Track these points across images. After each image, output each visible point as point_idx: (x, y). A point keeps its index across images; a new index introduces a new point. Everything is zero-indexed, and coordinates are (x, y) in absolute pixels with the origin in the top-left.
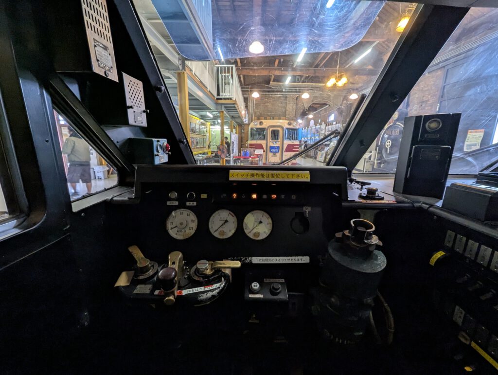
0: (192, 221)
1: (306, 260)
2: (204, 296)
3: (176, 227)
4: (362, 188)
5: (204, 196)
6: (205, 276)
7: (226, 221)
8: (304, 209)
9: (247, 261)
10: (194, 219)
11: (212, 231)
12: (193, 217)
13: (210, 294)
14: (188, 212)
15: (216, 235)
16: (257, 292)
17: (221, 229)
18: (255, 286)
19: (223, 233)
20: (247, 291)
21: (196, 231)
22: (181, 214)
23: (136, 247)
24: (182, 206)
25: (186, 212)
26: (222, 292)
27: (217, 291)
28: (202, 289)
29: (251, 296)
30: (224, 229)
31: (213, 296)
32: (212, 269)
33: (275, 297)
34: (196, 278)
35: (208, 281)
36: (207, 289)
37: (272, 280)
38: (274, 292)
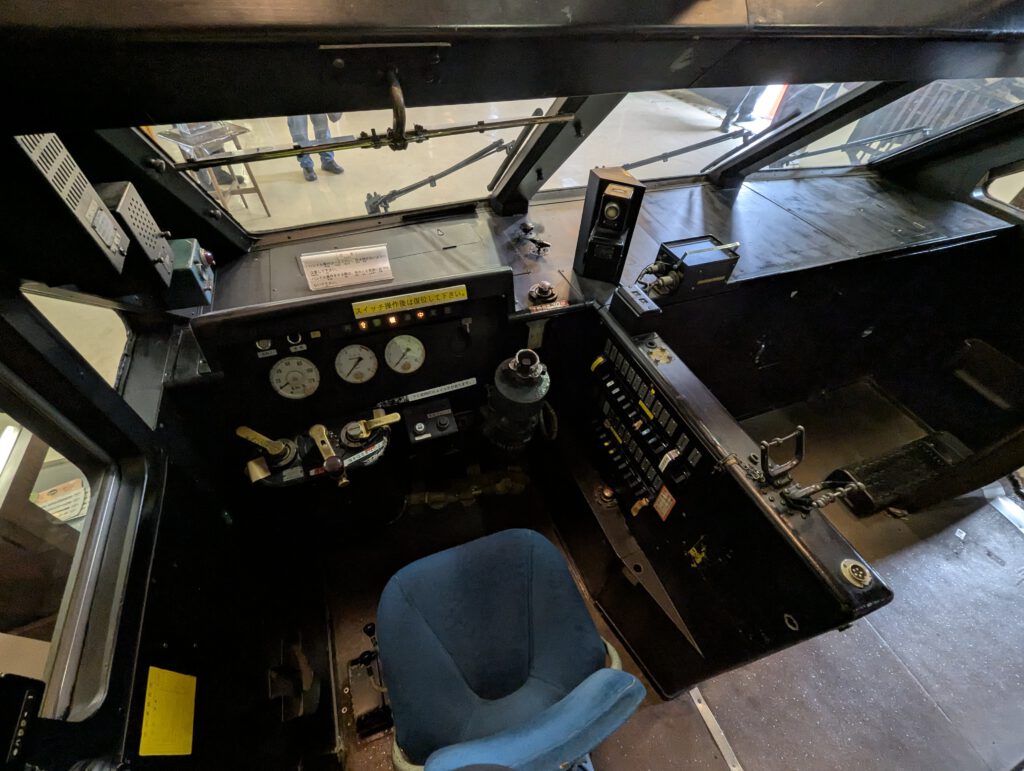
0: (310, 371)
1: (472, 381)
2: (370, 461)
3: (288, 384)
4: (539, 250)
5: (316, 335)
6: (362, 440)
7: (360, 359)
8: (463, 322)
9: (403, 401)
10: (310, 367)
11: (343, 375)
12: (307, 364)
13: (376, 457)
14: (299, 359)
15: (351, 379)
16: (422, 432)
17: (355, 371)
18: (420, 427)
19: (358, 375)
20: (411, 435)
21: (321, 382)
22: (288, 364)
23: (245, 428)
24: (284, 352)
25: (294, 361)
26: (387, 450)
27: (382, 451)
28: (363, 454)
29: (417, 439)
30: (359, 370)
31: (380, 457)
32: (367, 431)
33: (444, 432)
34: (352, 445)
35: (367, 443)
36: (370, 452)
37: (436, 414)
38: (441, 427)
